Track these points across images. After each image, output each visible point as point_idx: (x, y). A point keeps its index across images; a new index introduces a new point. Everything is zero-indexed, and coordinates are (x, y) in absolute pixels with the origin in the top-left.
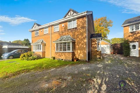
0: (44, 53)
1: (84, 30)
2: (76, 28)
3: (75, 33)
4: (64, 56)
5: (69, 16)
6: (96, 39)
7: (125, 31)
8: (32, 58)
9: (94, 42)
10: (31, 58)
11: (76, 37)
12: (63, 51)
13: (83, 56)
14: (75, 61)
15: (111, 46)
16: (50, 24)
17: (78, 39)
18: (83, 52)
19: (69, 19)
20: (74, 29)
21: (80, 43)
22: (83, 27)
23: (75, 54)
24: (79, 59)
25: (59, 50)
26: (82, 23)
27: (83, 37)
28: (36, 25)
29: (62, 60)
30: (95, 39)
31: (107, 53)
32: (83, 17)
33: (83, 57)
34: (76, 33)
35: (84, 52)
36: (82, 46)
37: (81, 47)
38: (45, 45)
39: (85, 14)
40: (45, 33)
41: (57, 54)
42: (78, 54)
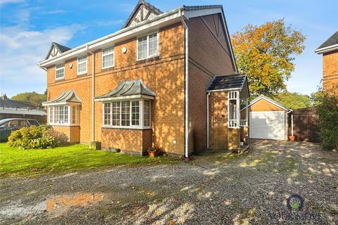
0: (76, 130)
1: (179, 65)
2: (157, 58)
3: (154, 72)
4: (122, 140)
5: (139, 22)
6: (226, 92)
7: (328, 67)
8: (38, 142)
9: (219, 100)
10: (36, 143)
11: (159, 84)
12: (121, 127)
13: (175, 142)
14: (152, 155)
15: (290, 114)
16: (90, 47)
17: (164, 91)
18: (177, 131)
19: (136, 30)
20: (154, 62)
21: (167, 103)
22: (175, 56)
23: (155, 137)
24: (166, 150)
25: (111, 124)
26: (174, 42)
27: (176, 84)
28: (56, 50)
29: (119, 151)
30: (223, 94)
31: (276, 136)
32: (175, 25)
33: (176, 144)
34: (159, 75)
35: (179, 130)
36: (174, 112)
37: (171, 115)
38: (80, 107)
39: (179, 15)
40: (79, 74)
41: (105, 135)
42: (163, 135)
